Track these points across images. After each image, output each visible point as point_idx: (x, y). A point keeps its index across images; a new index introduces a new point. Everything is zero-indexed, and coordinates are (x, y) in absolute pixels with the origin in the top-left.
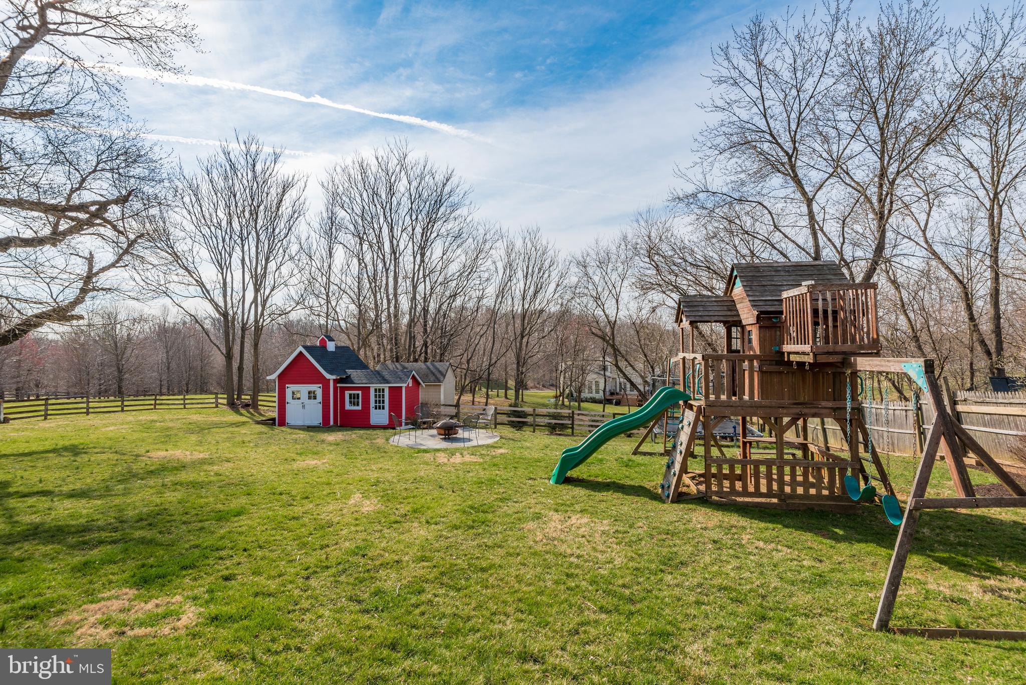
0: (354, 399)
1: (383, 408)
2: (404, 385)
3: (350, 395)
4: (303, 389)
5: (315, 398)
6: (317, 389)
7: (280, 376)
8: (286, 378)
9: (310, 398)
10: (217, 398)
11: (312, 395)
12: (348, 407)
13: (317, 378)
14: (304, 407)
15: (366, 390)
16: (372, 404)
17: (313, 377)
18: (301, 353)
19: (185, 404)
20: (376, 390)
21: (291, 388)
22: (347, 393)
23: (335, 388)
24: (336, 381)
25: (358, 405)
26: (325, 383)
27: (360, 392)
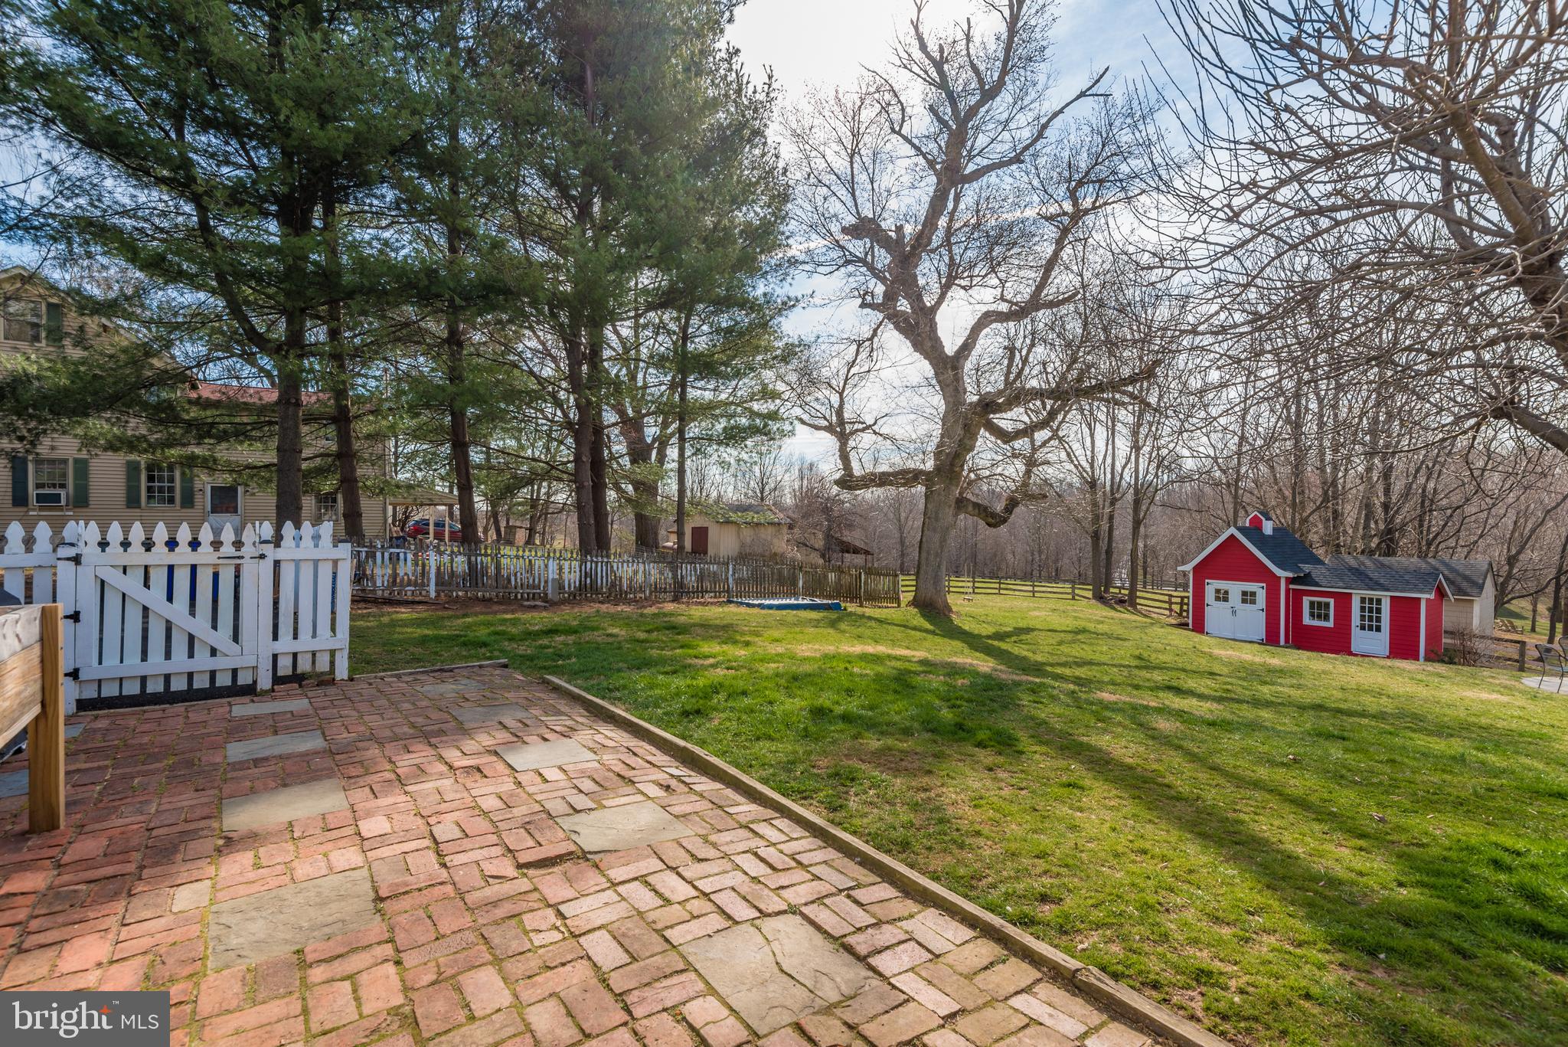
0: (1319, 610)
1: (1378, 629)
2: (1424, 596)
3: (1312, 604)
4: (1235, 588)
5: (1253, 602)
6: (1259, 589)
7: (1196, 569)
8: (1204, 571)
9: (1244, 601)
10: (1073, 588)
11: (1248, 598)
12: (1307, 620)
13: (1258, 572)
14: (1234, 613)
15: (1344, 601)
16: (1356, 620)
17: (1253, 571)
18: (1232, 536)
19: (1034, 592)
20: (1363, 600)
21: (1212, 586)
22: (1306, 601)
23: (1287, 591)
24: (1289, 581)
25: (1326, 618)
26: (1272, 583)
27: (1332, 601)
